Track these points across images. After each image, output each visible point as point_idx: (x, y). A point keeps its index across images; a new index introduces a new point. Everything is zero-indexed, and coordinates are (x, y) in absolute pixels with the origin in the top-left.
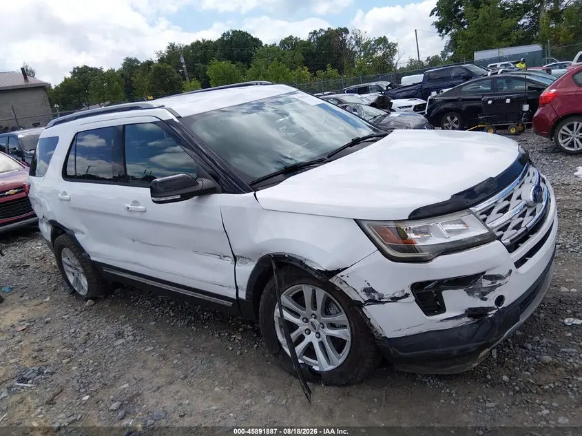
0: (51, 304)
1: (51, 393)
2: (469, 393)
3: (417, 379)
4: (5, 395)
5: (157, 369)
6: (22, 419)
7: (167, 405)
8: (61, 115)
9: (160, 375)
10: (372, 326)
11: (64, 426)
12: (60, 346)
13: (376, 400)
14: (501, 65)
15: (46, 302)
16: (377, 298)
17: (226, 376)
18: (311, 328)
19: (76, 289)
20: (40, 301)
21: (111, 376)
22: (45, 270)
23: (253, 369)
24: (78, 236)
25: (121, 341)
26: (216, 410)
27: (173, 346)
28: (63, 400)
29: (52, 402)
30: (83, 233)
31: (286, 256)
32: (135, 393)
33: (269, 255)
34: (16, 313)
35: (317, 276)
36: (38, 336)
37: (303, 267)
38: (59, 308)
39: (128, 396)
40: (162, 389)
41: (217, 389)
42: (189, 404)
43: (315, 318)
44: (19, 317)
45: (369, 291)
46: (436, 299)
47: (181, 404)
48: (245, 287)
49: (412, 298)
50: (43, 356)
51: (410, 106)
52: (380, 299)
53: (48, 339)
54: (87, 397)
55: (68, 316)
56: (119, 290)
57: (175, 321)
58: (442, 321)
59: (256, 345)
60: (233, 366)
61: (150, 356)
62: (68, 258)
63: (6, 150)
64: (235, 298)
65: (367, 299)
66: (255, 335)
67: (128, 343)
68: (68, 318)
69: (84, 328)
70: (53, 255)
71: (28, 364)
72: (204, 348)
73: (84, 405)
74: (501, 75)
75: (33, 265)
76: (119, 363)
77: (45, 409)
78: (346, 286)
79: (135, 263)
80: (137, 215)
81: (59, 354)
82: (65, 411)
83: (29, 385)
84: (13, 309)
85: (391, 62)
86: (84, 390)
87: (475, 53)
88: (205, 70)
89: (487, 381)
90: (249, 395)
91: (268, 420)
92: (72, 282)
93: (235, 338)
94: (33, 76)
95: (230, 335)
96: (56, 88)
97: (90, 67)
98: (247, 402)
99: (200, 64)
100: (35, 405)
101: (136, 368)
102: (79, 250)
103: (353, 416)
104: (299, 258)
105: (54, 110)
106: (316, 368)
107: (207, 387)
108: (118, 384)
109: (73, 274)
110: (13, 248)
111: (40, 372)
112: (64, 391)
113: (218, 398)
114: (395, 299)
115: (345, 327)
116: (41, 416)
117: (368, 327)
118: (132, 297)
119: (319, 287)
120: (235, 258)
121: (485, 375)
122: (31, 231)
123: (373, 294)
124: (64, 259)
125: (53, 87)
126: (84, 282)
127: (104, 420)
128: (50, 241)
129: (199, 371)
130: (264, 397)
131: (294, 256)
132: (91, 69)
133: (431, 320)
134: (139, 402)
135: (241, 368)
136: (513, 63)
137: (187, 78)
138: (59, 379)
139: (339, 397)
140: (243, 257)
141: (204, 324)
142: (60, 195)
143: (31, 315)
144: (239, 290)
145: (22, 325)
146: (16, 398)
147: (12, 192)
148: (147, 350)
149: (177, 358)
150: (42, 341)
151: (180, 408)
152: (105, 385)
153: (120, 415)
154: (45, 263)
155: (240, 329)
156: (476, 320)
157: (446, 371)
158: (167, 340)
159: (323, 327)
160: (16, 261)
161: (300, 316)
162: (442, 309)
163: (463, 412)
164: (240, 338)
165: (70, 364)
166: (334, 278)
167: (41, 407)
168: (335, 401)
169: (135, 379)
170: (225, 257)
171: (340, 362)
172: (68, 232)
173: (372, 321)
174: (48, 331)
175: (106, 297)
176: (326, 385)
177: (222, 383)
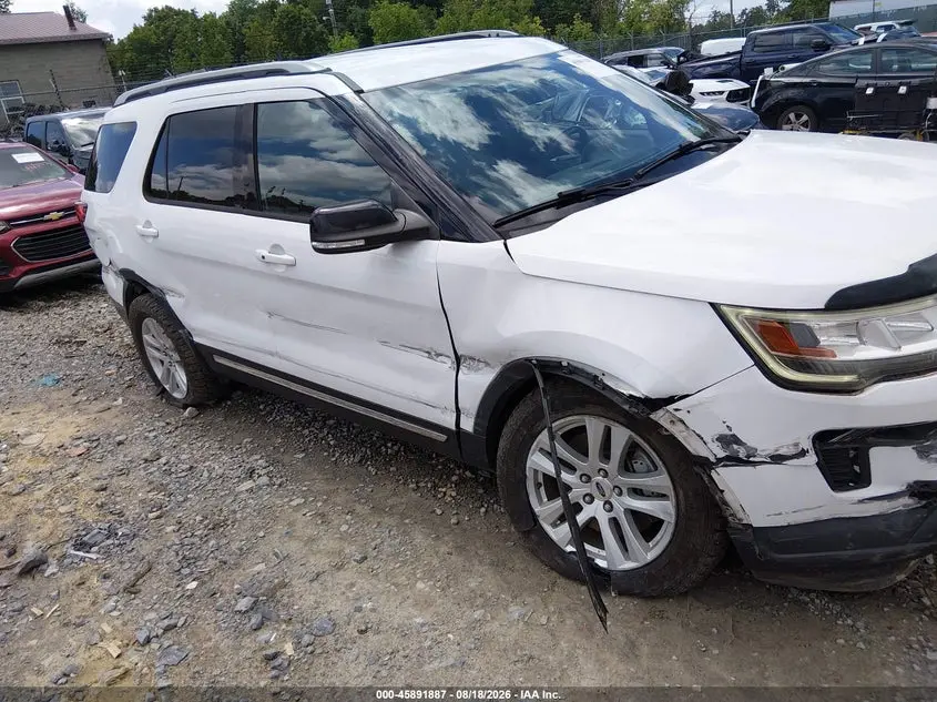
0: (124, 411)
1: (132, 572)
2: (890, 628)
3: (790, 596)
4: (55, 570)
5: (312, 540)
6: (85, 617)
7: (334, 608)
8: (129, 89)
9: (320, 552)
10: (725, 503)
11: (157, 636)
12: (142, 487)
13: (715, 630)
14: (879, 27)
15: (116, 406)
16: (742, 454)
17: (435, 562)
18: (596, 493)
19: (167, 387)
20: (105, 404)
21: (234, 546)
22: (112, 350)
23: (481, 552)
24: (172, 300)
25: (248, 484)
26: (423, 625)
27: (338, 500)
28: (151, 586)
29: (132, 589)
30: (181, 295)
31: (565, 364)
32: (276, 581)
33: (528, 360)
34: (66, 422)
35: (626, 407)
36: (104, 466)
37: (597, 388)
38: (138, 419)
39: (266, 585)
40: (322, 578)
41: (420, 585)
42: (373, 610)
43: (606, 475)
44: (72, 431)
45: (728, 440)
46: (855, 461)
47: (359, 609)
48: (474, 411)
49: (812, 458)
50: (115, 503)
51: (722, 93)
52: (748, 456)
53: (123, 472)
54: (194, 584)
55: (154, 433)
56: (239, 393)
57: (337, 455)
58: (861, 501)
59: (483, 510)
60: (447, 543)
61: (299, 515)
62: (154, 337)
63: (43, 145)
64: (454, 428)
65: (721, 454)
66: (481, 491)
67: (260, 488)
68: (156, 437)
69: (184, 457)
70: (124, 325)
71: (90, 515)
72: (391, 507)
73: (189, 597)
74: (885, 44)
75: (92, 341)
76: (248, 524)
77: (123, 601)
78: (682, 427)
79: (272, 354)
80: (280, 270)
81: (142, 501)
82: (157, 606)
83: (94, 556)
84: (62, 415)
85: (682, 14)
86: (187, 571)
87: (832, 5)
88: (365, 17)
89: (923, 608)
90: (479, 601)
91: (519, 652)
92: (159, 376)
93: (445, 493)
94: (84, 21)
95: (435, 486)
96: (121, 42)
97: (176, 8)
98: (478, 614)
99: (358, 8)
100: (105, 592)
101: (276, 536)
102: (172, 323)
103: (674, 657)
104: (590, 370)
105: (118, 79)
106: (602, 563)
107: (402, 579)
108: (246, 563)
109: (162, 362)
110: (58, 310)
111: (111, 533)
112: (154, 571)
113: (425, 603)
114: (777, 459)
115: (663, 496)
116: (115, 613)
117: (717, 505)
118: (261, 407)
119: (621, 424)
120: (458, 360)
121: (919, 597)
122: (88, 282)
123: (735, 447)
124: (146, 337)
125: (116, 42)
126: (181, 376)
127: (226, 628)
128: (121, 303)
129: (386, 549)
130: (506, 609)
131: (580, 366)
132: (178, 13)
133: (842, 500)
134: (285, 600)
135: (460, 549)
136: (902, 25)
137: (335, 31)
138: (146, 548)
139: (645, 619)
140: (473, 359)
141: (389, 463)
142: (140, 227)
143: (92, 429)
144: (462, 417)
145: (77, 446)
146: (72, 577)
147: (54, 215)
148: (294, 503)
149: (346, 522)
150: (111, 476)
151: (359, 615)
152: (225, 563)
153: (253, 621)
154: (112, 338)
155: (454, 478)
156: (924, 502)
157: (848, 587)
158: (327, 488)
159: (620, 494)
160: (64, 333)
161: (575, 470)
162: (863, 480)
163: (883, 665)
164: (454, 494)
165: (162, 521)
166: (660, 412)
167: (115, 598)
168: (638, 625)
169: (276, 555)
170: (439, 355)
171: (650, 556)
172: (153, 291)
173: (728, 497)
174: (121, 458)
175: (217, 404)
176: (621, 594)
177: (430, 574)
